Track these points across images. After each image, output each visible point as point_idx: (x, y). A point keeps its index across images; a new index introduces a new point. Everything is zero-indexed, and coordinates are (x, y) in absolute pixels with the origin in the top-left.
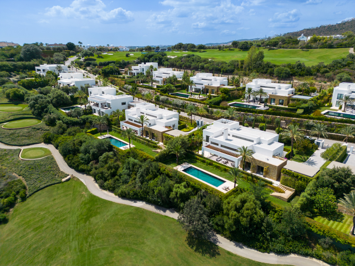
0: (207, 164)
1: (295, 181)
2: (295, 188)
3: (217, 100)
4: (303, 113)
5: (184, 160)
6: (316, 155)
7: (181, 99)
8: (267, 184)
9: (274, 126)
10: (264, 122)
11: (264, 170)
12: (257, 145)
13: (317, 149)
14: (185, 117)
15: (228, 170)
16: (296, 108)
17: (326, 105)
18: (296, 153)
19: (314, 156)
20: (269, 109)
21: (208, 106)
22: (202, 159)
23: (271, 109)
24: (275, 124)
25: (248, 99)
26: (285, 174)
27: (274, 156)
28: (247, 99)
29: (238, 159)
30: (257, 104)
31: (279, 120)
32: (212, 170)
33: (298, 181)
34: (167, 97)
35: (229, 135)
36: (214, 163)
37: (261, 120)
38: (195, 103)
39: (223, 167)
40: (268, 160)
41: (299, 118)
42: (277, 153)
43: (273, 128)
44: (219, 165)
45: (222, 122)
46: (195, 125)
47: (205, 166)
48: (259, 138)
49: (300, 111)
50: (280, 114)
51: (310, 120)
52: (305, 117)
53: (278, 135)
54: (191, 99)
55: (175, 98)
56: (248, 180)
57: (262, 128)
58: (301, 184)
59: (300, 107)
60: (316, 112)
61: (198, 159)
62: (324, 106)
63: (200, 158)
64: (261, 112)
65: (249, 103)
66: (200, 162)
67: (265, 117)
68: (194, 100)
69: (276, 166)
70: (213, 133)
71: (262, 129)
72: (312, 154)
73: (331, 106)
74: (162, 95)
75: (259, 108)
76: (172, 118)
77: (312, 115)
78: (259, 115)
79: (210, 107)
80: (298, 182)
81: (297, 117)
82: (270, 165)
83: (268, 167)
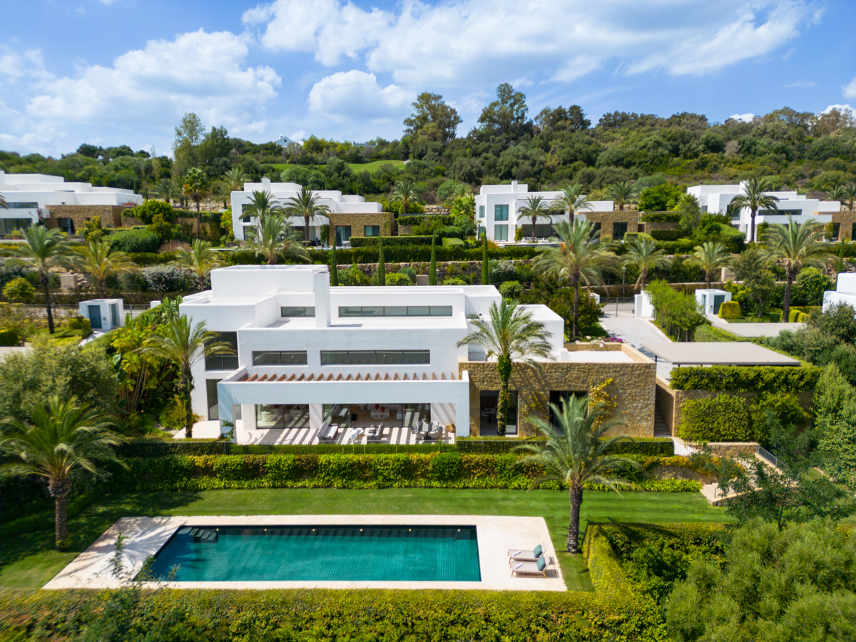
0: (278, 478)
1: (749, 401)
2: (759, 433)
6: (617, 333)
16: (435, 236)
22: (233, 460)
26: (695, 387)
27: (569, 345)
33: (761, 397)
39: (391, 456)
41: (463, 260)
44: (360, 457)
47: (270, 492)
50: (404, 256)
58: (782, 407)
61: (208, 471)
66: (220, 483)
69: (648, 366)
80: (761, 403)
81: (456, 259)
82: (618, 369)
83: (612, 383)
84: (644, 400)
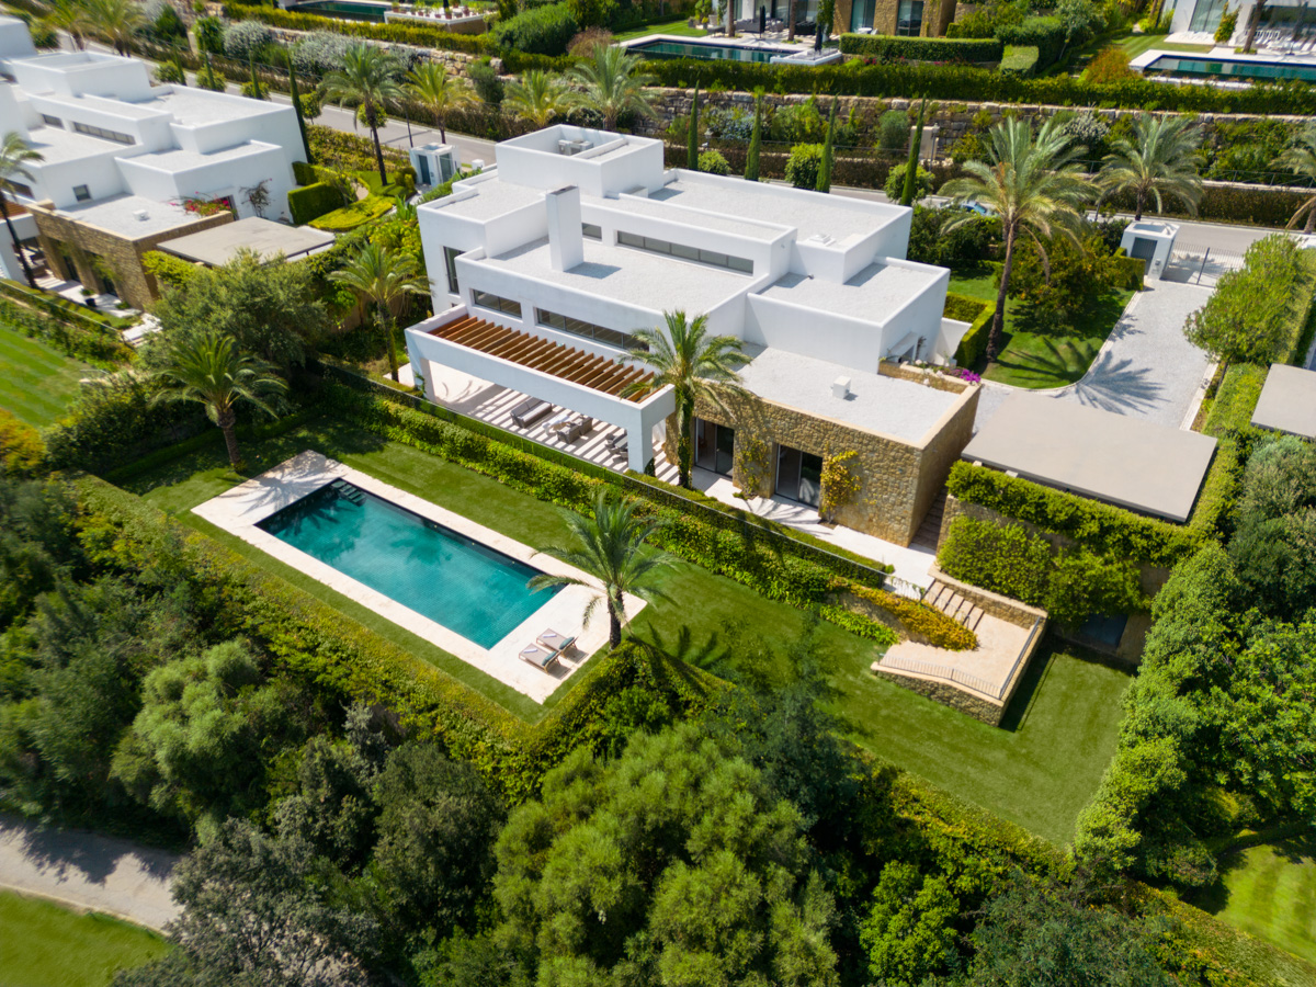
0: (453, 451)
1: (1053, 552)
2: (1050, 601)
3: (547, 23)
4: (1038, 70)
5: (303, 433)
6: (1137, 326)
7: (345, 31)
8: (847, 581)
9: (871, 161)
10: (815, 137)
11: (825, 476)
12: (778, 296)
13: (1135, 285)
14: (347, 139)
15: (586, 488)
16: (995, 40)
17: (1138, 28)
18: (1017, 324)
19: (1127, 336)
20: (841, 60)
21: (496, 61)
22: (420, 418)
23: (853, 61)
24: (877, 146)
25: (726, 17)
26: (977, 500)
27: (890, 365)
28: (721, 16)
29: (643, 411)
30: (776, 41)
31: (901, 119)
32: (485, 493)
33: (1075, 552)
34: (267, 28)
35: (592, 232)
36: (493, 446)
37: (803, 131)
38: (420, 50)
39: (555, 468)
40: (850, 397)
41: (1014, 100)
42: (909, 335)
43: (867, 178)
44: (529, 458)
45: (562, 150)
46: (400, 182)
48: (788, 244)
49: (1019, 58)
50: (904, 86)
51: (1076, 109)
52: (1048, 88)
53: (907, 209)
54: (398, 28)
55: (308, 26)
56: (718, 554)
57: (807, 172)
58: (1098, 580)
59: (1020, 31)
60: (1104, 61)
61: (397, 421)
62: (1129, 33)
63: (408, 414)
64: (799, 80)
65: (732, 35)
66: (406, 438)
67: (822, 110)
68: (413, 30)
69: (909, 450)
70: (479, 229)
71: (806, 179)
72: (1116, 320)
73: (1166, 31)
74: (239, 16)
75: (787, 59)
76: (245, 143)
77: (1080, 79)
78: (789, 102)
79: (507, 68)
80: (1070, 561)
81: (1003, 98)
82: (865, 442)
83: (855, 458)
84: (899, 494)
